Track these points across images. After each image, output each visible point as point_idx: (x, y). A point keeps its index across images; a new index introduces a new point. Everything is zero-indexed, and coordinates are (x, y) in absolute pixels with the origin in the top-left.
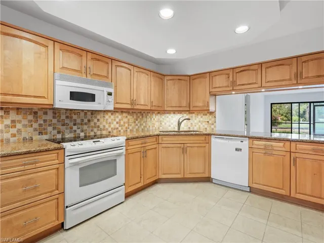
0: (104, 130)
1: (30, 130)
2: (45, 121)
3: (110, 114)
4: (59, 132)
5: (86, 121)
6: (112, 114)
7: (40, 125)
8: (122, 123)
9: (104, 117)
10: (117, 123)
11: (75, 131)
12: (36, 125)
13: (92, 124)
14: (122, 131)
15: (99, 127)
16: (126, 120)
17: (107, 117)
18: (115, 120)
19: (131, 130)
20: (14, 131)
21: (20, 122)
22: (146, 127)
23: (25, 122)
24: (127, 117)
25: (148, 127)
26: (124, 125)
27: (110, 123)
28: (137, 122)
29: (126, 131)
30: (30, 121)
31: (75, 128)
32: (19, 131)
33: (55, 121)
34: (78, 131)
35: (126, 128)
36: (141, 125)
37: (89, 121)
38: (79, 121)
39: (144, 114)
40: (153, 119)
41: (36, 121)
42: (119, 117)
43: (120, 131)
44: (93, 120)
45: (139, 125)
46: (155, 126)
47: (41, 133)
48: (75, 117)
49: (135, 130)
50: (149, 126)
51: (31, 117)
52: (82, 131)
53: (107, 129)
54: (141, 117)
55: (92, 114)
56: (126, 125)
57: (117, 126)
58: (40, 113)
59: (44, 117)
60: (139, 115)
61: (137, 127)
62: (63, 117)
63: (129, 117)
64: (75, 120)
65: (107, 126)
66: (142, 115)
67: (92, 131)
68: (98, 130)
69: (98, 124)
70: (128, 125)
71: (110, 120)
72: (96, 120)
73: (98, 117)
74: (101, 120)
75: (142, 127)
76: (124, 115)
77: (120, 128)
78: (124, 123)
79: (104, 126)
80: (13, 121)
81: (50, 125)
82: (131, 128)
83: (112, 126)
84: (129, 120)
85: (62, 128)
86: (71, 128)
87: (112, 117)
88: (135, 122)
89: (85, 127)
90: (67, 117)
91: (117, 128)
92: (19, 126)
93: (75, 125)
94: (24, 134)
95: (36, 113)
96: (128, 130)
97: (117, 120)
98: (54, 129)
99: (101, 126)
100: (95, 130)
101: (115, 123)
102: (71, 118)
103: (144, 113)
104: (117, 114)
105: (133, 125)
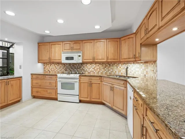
0: (86, 71)
1: (64, 69)
2: (67, 67)
3: (89, 64)
4: (70, 71)
5: (79, 67)
6: (90, 65)
7: (66, 68)
8: (96, 69)
9: (86, 66)
10: (93, 69)
11: (75, 71)
12: (65, 68)
13: (81, 68)
14: (96, 73)
15: (84, 70)
16: (98, 67)
17: (88, 66)
18: (92, 67)
19: (101, 73)
20: (60, 69)
21: (61, 67)
22: (113, 72)
23: (62, 67)
24: (99, 66)
25: (114, 72)
26: (97, 70)
27: (89, 68)
28: (105, 69)
29: (99, 73)
30: (63, 67)
31: (75, 70)
32: (61, 70)
33: (69, 67)
34: (76, 71)
35: (98, 71)
36: (108, 70)
37: (80, 67)
38: (76, 67)
39: (111, 65)
40: (119, 67)
41: (65, 67)
42: (94, 66)
43: (94, 73)
44: (81, 67)
45: (107, 70)
46: (122, 72)
47: (66, 71)
48: (75, 66)
49: (104, 73)
50: (116, 72)
51: (63, 66)
52: (78, 71)
53: (88, 71)
54: (108, 66)
55: (81, 64)
56: (99, 70)
57: (93, 70)
58: (66, 64)
59: (67, 66)
60: (107, 64)
61: (105, 71)
62: (72, 66)
63: (100, 66)
64: (75, 67)
65: (88, 70)
66: (110, 64)
67: (81, 71)
68: (84, 71)
69: (84, 68)
70: (100, 70)
71: (89, 67)
72: (83, 67)
73: (84, 66)
74: (85, 67)
75: (110, 72)
76: (97, 65)
77: (94, 71)
78: (97, 69)
79: (87, 70)
80: (60, 67)
81: (68, 68)
82: (101, 71)
83: (90, 70)
84: (100, 67)
85: (71, 70)
86: (74, 70)
87: (90, 66)
88: (104, 69)
89: (79, 70)
90: (73, 66)
91: (93, 71)
92: (61, 68)
93: (75, 68)
94: (62, 71)
95: (65, 64)
96: (100, 73)
97: (93, 67)
98: (69, 69)
99: (85, 70)
100: (83, 71)
101: (92, 68)
102: (74, 66)
103: (111, 63)
104: (93, 64)
105: (103, 70)
